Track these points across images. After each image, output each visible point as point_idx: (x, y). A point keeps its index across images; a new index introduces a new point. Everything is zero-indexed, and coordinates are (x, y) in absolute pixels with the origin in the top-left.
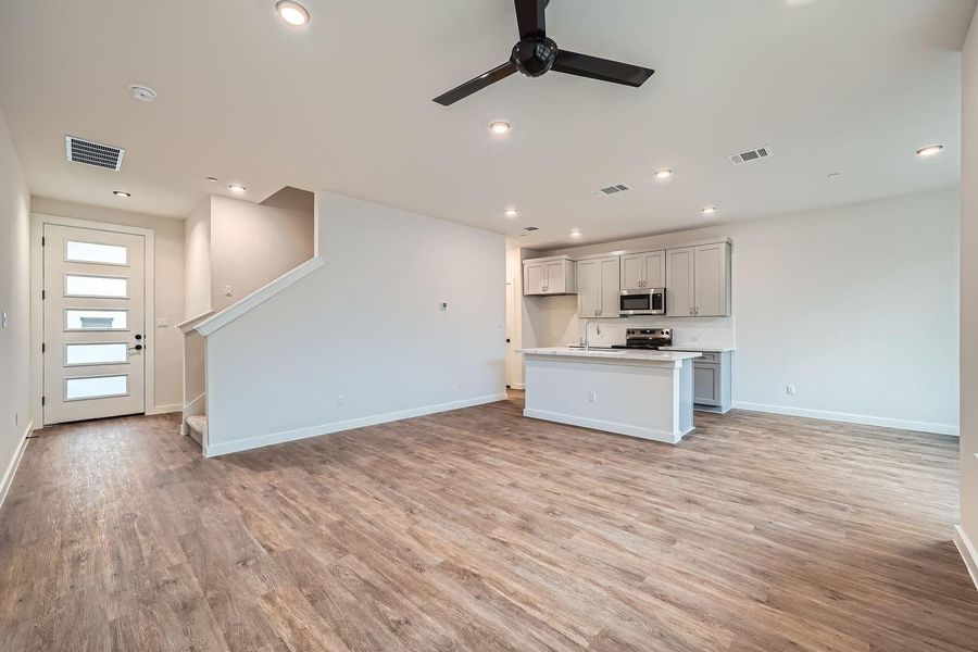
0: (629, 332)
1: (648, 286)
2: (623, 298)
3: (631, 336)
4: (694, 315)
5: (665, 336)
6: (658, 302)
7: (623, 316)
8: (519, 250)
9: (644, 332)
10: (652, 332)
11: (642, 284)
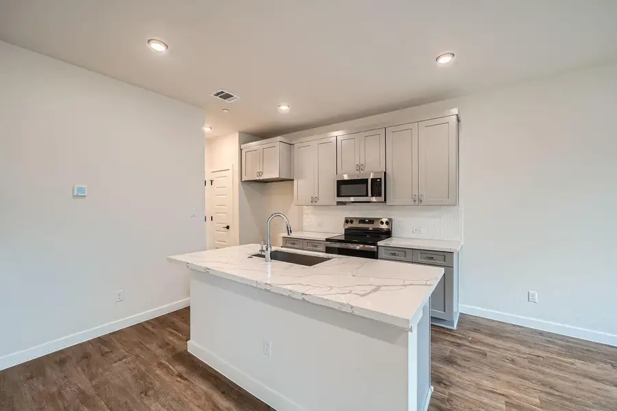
0: (347, 221)
1: (367, 170)
2: (341, 183)
3: (349, 225)
4: (418, 202)
5: (384, 227)
6: (377, 187)
7: (339, 203)
8: (237, 135)
9: (362, 221)
10: (371, 221)
11: (360, 168)
